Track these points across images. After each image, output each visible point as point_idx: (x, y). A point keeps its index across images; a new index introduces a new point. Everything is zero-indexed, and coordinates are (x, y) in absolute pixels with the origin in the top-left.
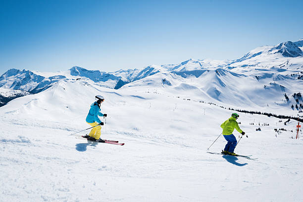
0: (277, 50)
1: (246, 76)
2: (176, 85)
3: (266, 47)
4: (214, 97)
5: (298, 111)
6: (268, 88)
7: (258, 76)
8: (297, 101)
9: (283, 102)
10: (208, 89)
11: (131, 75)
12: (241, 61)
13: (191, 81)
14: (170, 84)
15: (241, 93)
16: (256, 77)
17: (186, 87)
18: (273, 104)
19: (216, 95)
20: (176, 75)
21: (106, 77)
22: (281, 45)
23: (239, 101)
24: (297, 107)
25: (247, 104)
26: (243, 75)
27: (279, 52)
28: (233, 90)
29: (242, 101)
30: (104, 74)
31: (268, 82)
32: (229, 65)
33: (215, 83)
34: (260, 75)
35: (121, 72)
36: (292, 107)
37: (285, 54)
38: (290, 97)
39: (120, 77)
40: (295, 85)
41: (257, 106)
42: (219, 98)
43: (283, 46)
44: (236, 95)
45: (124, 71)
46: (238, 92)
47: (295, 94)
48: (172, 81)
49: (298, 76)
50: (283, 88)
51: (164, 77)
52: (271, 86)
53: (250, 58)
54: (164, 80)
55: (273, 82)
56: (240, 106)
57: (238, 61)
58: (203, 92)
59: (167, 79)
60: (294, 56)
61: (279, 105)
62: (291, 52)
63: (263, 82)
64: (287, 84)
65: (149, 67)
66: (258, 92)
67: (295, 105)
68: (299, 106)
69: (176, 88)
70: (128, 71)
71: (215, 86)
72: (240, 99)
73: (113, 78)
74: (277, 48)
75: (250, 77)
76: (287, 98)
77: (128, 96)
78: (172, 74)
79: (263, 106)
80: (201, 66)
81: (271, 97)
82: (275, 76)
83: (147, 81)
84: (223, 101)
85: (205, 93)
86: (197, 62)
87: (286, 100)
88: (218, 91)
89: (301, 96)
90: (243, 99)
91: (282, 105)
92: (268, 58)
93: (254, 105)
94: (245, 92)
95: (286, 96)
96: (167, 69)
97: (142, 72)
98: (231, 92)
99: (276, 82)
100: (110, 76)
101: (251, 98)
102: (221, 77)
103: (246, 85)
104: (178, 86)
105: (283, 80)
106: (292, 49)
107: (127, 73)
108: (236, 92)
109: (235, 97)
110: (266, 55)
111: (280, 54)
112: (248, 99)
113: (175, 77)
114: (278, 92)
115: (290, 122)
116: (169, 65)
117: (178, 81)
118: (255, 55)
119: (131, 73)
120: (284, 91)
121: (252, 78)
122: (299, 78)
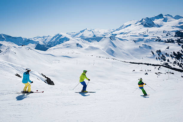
0: (140, 23)
1: (128, 40)
2: (85, 47)
3: (133, 21)
4: (110, 54)
5: (160, 61)
6: (141, 48)
7: (135, 40)
8: (159, 55)
9: (151, 56)
10: (106, 49)
11: (46, 40)
12: (119, 30)
13: (95, 44)
14: (81, 47)
15: (126, 51)
16: (134, 40)
17: (92, 48)
18: (145, 57)
19: (112, 53)
20: (84, 40)
21: (27, 41)
22: (142, 19)
23: (126, 56)
24: (159, 58)
25: (131, 58)
26: (126, 40)
27: (141, 24)
28: (122, 49)
29: (128, 56)
30: (26, 39)
31: (141, 44)
32: (112, 32)
33: (110, 45)
34: (136, 40)
35: (38, 38)
36: (157, 58)
37: (145, 26)
38: (155, 53)
39: (38, 42)
40: (156, 45)
41: (136, 59)
42: (114, 55)
43: (144, 20)
44: (124, 53)
45: (40, 37)
46: (124, 50)
47: (157, 51)
48: (83, 45)
49: (156, 40)
50: (150, 47)
51: (77, 42)
52: (143, 46)
53: (124, 28)
54: (78, 44)
55: (144, 44)
56: (126, 59)
57: (117, 30)
58: (104, 51)
59: (79, 44)
60: (150, 26)
61: (149, 57)
62: (148, 24)
63: (138, 44)
64: (152, 45)
65: (59, 34)
66: (136, 50)
67: (158, 58)
68: (160, 58)
69: (86, 49)
70: (44, 37)
71: (111, 47)
72: (126, 55)
73: (32, 42)
74: (140, 22)
75: (130, 41)
76: (153, 53)
77: (60, 56)
78: (82, 40)
79: (140, 59)
80: (93, 33)
81: (144, 53)
82: (145, 40)
83: (66, 45)
84: (116, 56)
85: (105, 52)
86: (91, 31)
87: (152, 54)
88: (112, 50)
89: (161, 52)
90: (127, 55)
91: (150, 58)
92: (135, 28)
93: (134, 58)
94: (129, 50)
95: (152, 52)
96: (70, 36)
97: (54, 38)
98: (121, 51)
99: (146, 44)
100: (30, 41)
101: (132, 54)
102: (113, 41)
103: (128, 46)
104: (87, 48)
105: (150, 42)
106: (149, 22)
107: (43, 38)
108: (123, 51)
109: (123, 54)
110: (134, 26)
111: (142, 26)
112: (131, 55)
113: (84, 42)
114: (148, 50)
115: (161, 68)
116: (72, 33)
117: (86, 45)
118: (127, 26)
119: (46, 39)
120: (151, 49)
121: (131, 41)
122: (156, 41)
